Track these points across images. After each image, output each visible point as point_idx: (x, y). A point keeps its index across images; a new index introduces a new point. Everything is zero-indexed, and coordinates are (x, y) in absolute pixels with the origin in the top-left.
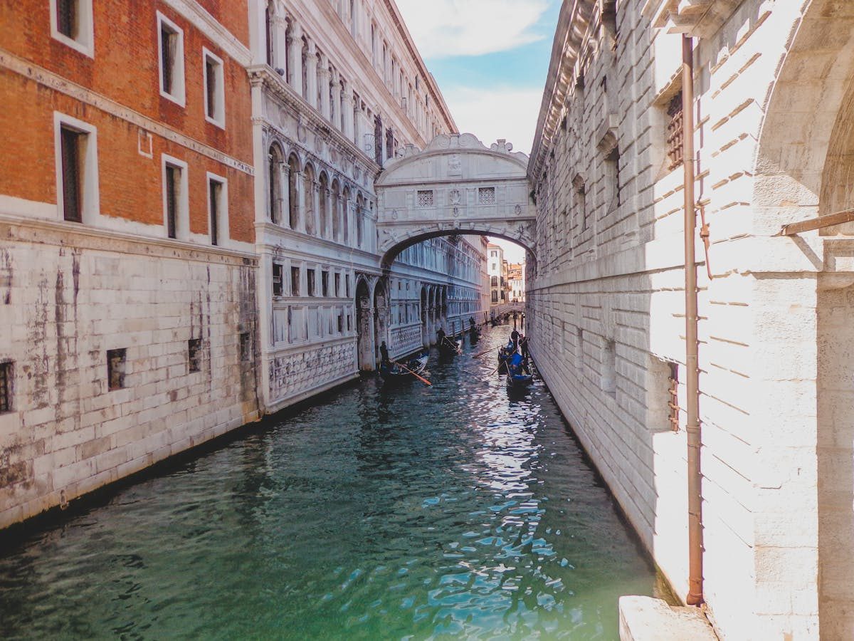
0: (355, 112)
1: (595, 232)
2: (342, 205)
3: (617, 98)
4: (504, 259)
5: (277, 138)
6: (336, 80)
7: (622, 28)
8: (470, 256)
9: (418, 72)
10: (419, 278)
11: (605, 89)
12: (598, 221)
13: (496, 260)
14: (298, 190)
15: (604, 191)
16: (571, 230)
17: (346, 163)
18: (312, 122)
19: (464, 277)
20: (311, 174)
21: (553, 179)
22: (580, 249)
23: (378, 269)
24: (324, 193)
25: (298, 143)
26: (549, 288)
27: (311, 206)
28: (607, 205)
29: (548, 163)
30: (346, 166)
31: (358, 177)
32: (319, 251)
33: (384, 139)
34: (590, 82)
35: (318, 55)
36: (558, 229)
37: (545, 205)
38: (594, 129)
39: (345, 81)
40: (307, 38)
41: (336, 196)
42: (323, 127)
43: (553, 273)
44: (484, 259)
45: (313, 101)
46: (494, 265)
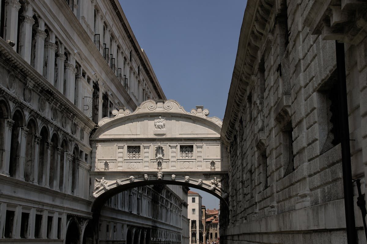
0: (76, 78)
1: (275, 190)
2: (59, 156)
3: (290, 83)
4: (203, 205)
5: (4, 98)
6: (62, 52)
7: (292, 29)
8: (173, 202)
9: (132, 48)
10: (125, 221)
11: (281, 75)
12: (277, 181)
13: (196, 206)
14: (20, 142)
15: (282, 156)
16: (255, 186)
17: (66, 121)
18: (37, 85)
19: (166, 221)
20: (33, 129)
21: (241, 141)
22: (263, 204)
23: (88, 213)
24: (44, 145)
25: (24, 103)
26: (238, 235)
27: (31, 157)
28: (284, 169)
29: (237, 128)
30: (65, 123)
31: (75, 132)
32: (35, 197)
33: (101, 101)
34: (269, 67)
35: (46, 31)
36: (246, 185)
37: (235, 163)
38: (272, 105)
39: (70, 54)
40: (38, 18)
41: (55, 148)
42: (48, 90)
43: (242, 222)
44: (186, 205)
45: (39, 68)
46: (194, 210)
